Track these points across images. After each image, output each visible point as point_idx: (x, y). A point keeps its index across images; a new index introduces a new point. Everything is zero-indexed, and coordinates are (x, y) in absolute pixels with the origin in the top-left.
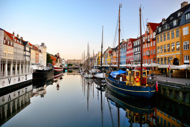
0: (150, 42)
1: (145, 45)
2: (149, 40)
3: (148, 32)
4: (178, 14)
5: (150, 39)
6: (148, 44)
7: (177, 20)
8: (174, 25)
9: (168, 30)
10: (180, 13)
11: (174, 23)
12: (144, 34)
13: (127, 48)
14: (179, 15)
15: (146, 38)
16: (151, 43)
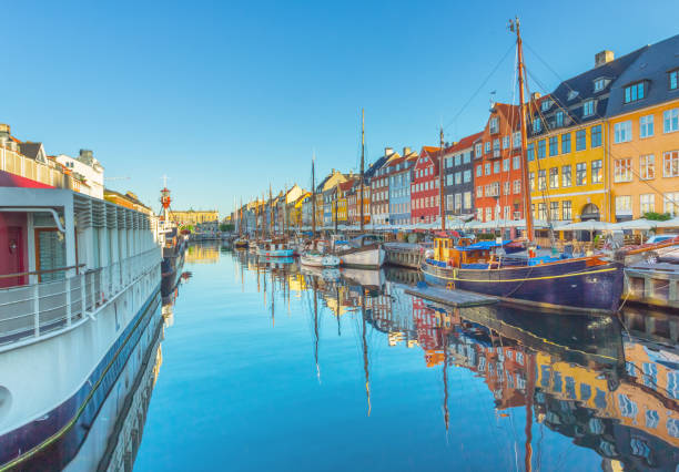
0: (500, 159)
1: (483, 168)
2: (497, 154)
3: (497, 131)
4: (596, 84)
5: (501, 150)
6: (492, 165)
7: (596, 102)
8: (586, 114)
9: (565, 126)
10: (601, 82)
11: (586, 109)
12: (482, 133)
13: (413, 174)
14: (599, 85)
15: (488, 147)
16: (506, 162)
